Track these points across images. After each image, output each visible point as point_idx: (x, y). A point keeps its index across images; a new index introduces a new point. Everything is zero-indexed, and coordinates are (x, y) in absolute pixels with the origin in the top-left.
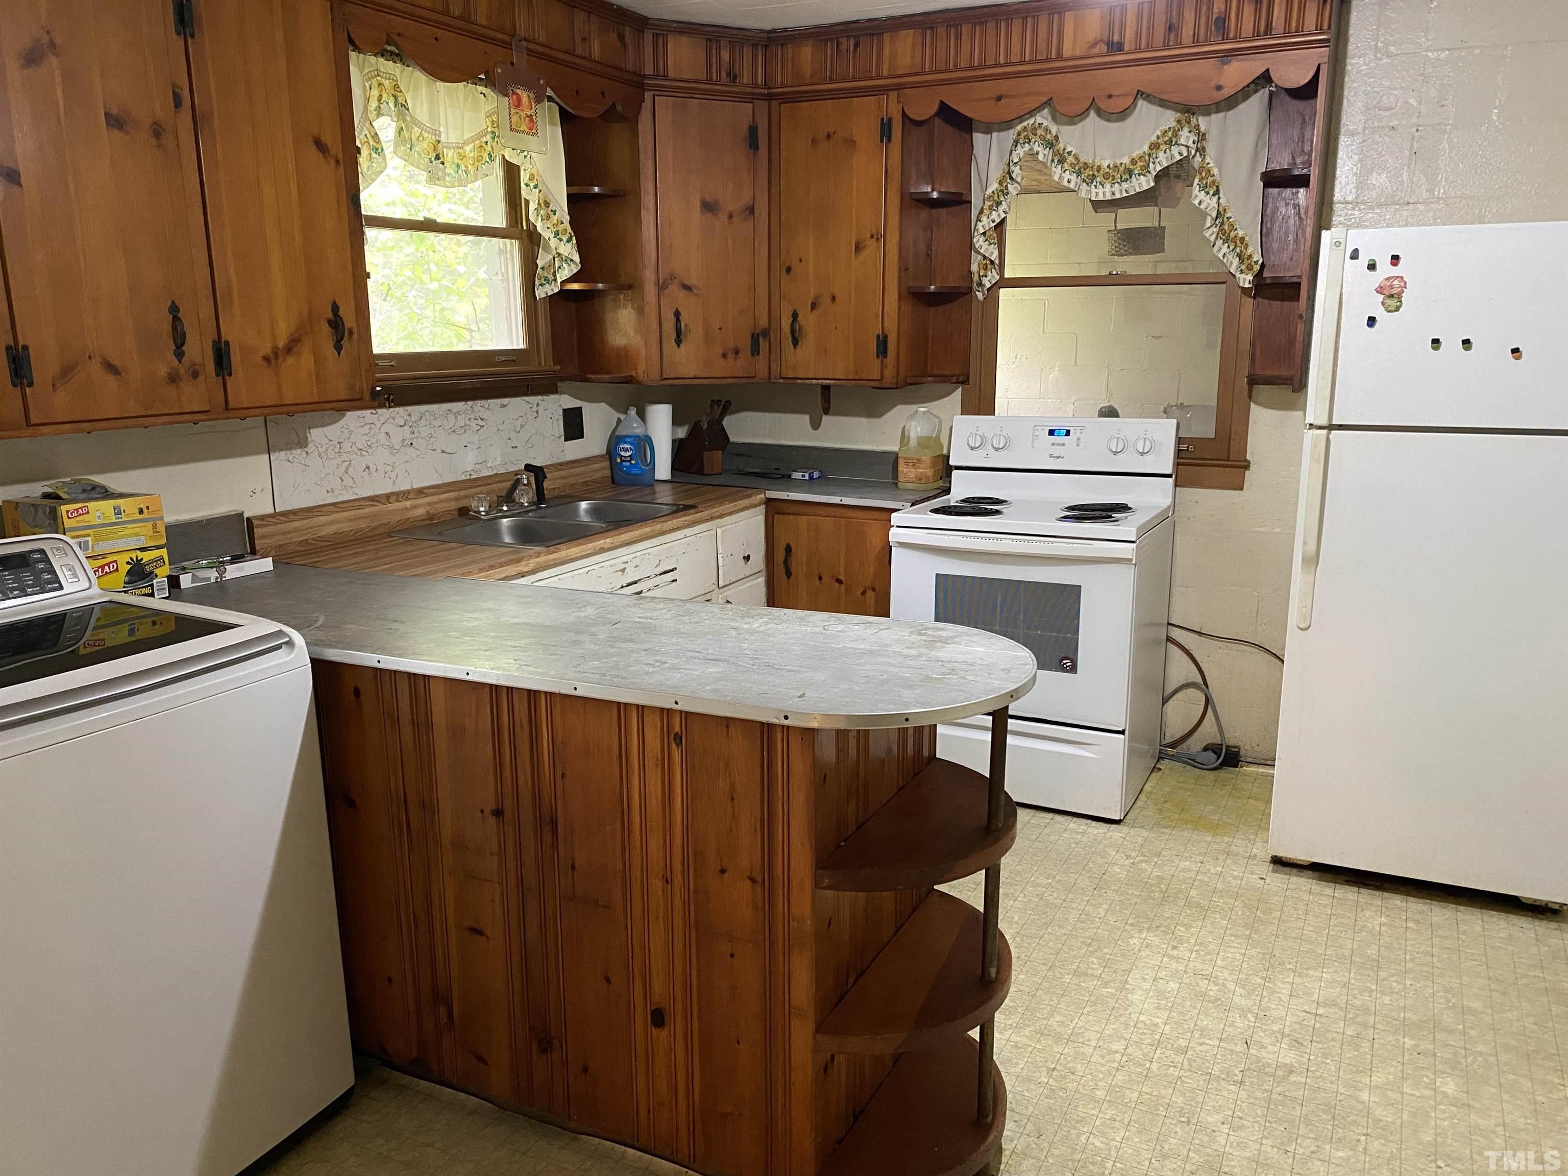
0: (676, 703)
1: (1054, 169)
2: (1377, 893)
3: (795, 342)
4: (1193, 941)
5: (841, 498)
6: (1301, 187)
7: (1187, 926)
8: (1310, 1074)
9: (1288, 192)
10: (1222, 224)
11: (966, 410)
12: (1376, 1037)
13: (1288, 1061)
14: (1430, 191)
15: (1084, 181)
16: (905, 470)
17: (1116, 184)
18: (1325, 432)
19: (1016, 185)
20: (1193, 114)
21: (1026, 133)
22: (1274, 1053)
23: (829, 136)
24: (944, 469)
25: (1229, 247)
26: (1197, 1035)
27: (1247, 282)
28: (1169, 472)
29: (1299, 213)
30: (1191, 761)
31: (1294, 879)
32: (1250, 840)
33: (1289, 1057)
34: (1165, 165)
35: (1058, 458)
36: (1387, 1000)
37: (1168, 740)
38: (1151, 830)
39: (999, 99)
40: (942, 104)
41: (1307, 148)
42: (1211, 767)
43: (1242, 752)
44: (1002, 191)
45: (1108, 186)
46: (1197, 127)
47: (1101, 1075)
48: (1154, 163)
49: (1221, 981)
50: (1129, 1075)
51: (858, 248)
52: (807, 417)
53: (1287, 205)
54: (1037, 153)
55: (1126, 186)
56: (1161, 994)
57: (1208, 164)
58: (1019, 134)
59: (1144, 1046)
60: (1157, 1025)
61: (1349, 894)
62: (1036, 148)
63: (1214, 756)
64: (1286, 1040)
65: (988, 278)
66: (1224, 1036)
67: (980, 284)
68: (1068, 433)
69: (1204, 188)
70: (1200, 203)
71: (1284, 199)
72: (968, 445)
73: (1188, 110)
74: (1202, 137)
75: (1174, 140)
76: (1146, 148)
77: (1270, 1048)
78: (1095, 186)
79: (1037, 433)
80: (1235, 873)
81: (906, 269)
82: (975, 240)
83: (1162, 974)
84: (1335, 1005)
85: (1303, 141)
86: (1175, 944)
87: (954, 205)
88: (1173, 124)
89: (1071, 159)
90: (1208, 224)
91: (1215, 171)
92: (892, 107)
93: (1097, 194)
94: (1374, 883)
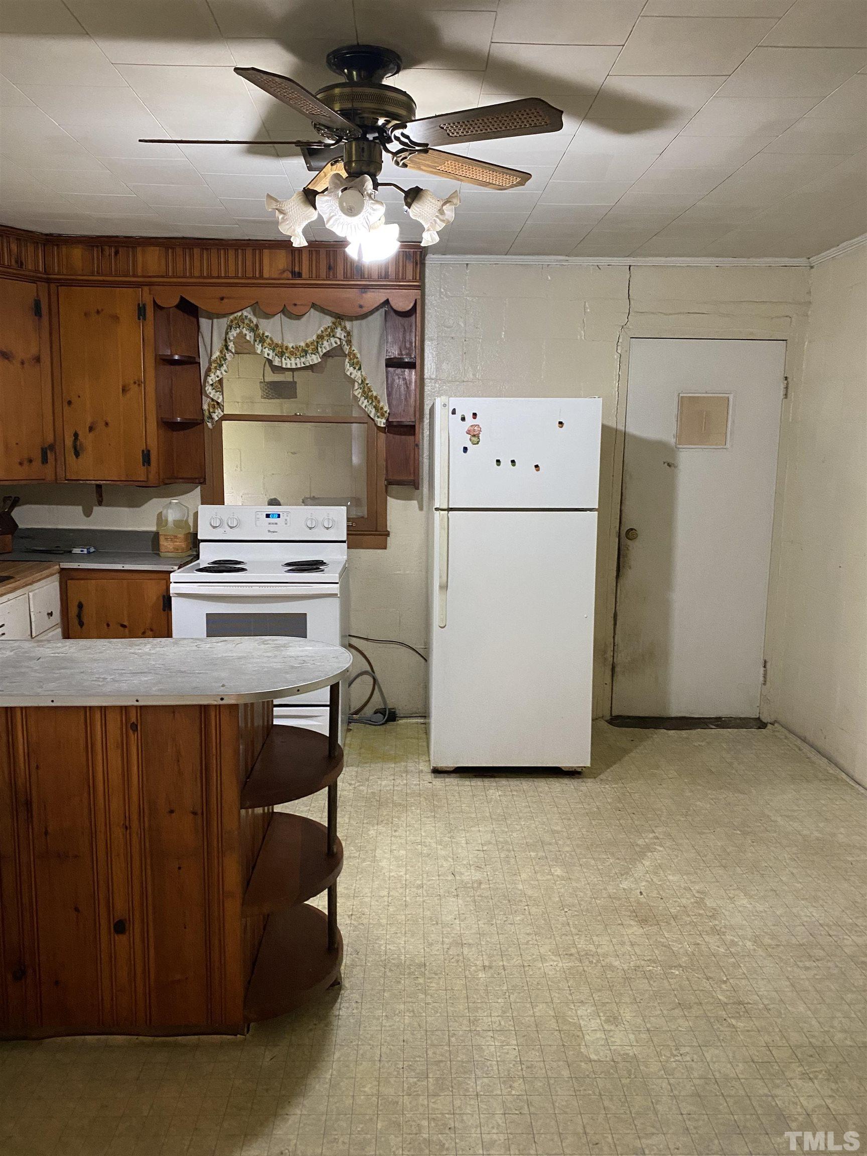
0: (137, 701)
1: (256, 346)
2: (492, 779)
3: (77, 454)
4: (405, 825)
5: (123, 565)
6: (406, 368)
7: (399, 818)
8: (490, 882)
9: (399, 371)
10: (364, 388)
11: (204, 502)
12: (516, 855)
13: (477, 878)
14: (474, 375)
15: (276, 355)
16: (166, 544)
17: (298, 359)
18: (446, 512)
19: (230, 354)
20: (342, 319)
21: (236, 321)
22: (469, 875)
23: (98, 312)
24: (194, 542)
25: (368, 402)
26: (425, 876)
27: (382, 423)
28: (345, 538)
29: (406, 383)
30: (369, 722)
31: (447, 780)
32: (416, 762)
33: (477, 876)
34: (328, 349)
35: (274, 532)
36: (515, 835)
37: (352, 711)
38: (358, 766)
39: (222, 299)
40: (182, 298)
41: (408, 345)
42: (381, 723)
43: (397, 712)
44: (222, 357)
45: (293, 359)
46: (345, 327)
47: (380, 911)
48: (321, 347)
49: (428, 844)
50: (396, 907)
51: (124, 390)
52: (80, 508)
53: (399, 378)
54: (246, 335)
55: (304, 360)
56: (397, 858)
57: (354, 350)
58: (232, 321)
59: (398, 889)
60: (401, 876)
61: (478, 783)
62: (245, 331)
63: (382, 716)
64: (472, 867)
65: (216, 414)
66: (440, 873)
67: (211, 417)
68: (279, 516)
69: (352, 365)
70: (351, 374)
71: (397, 375)
72: (211, 525)
73: (339, 318)
74: (349, 334)
75: (331, 334)
76: (315, 337)
77: (466, 874)
78: (285, 359)
79: (258, 516)
80: (414, 782)
81: (160, 406)
82: (206, 389)
83: (394, 847)
84: (490, 843)
85: (405, 342)
86: (395, 829)
87: (188, 364)
88: (330, 324)
89: (268, 341)
90: (356, 387)
91: (358, 356)
92: (147, 297)
93: (286, 364)
94: (489, 774)
